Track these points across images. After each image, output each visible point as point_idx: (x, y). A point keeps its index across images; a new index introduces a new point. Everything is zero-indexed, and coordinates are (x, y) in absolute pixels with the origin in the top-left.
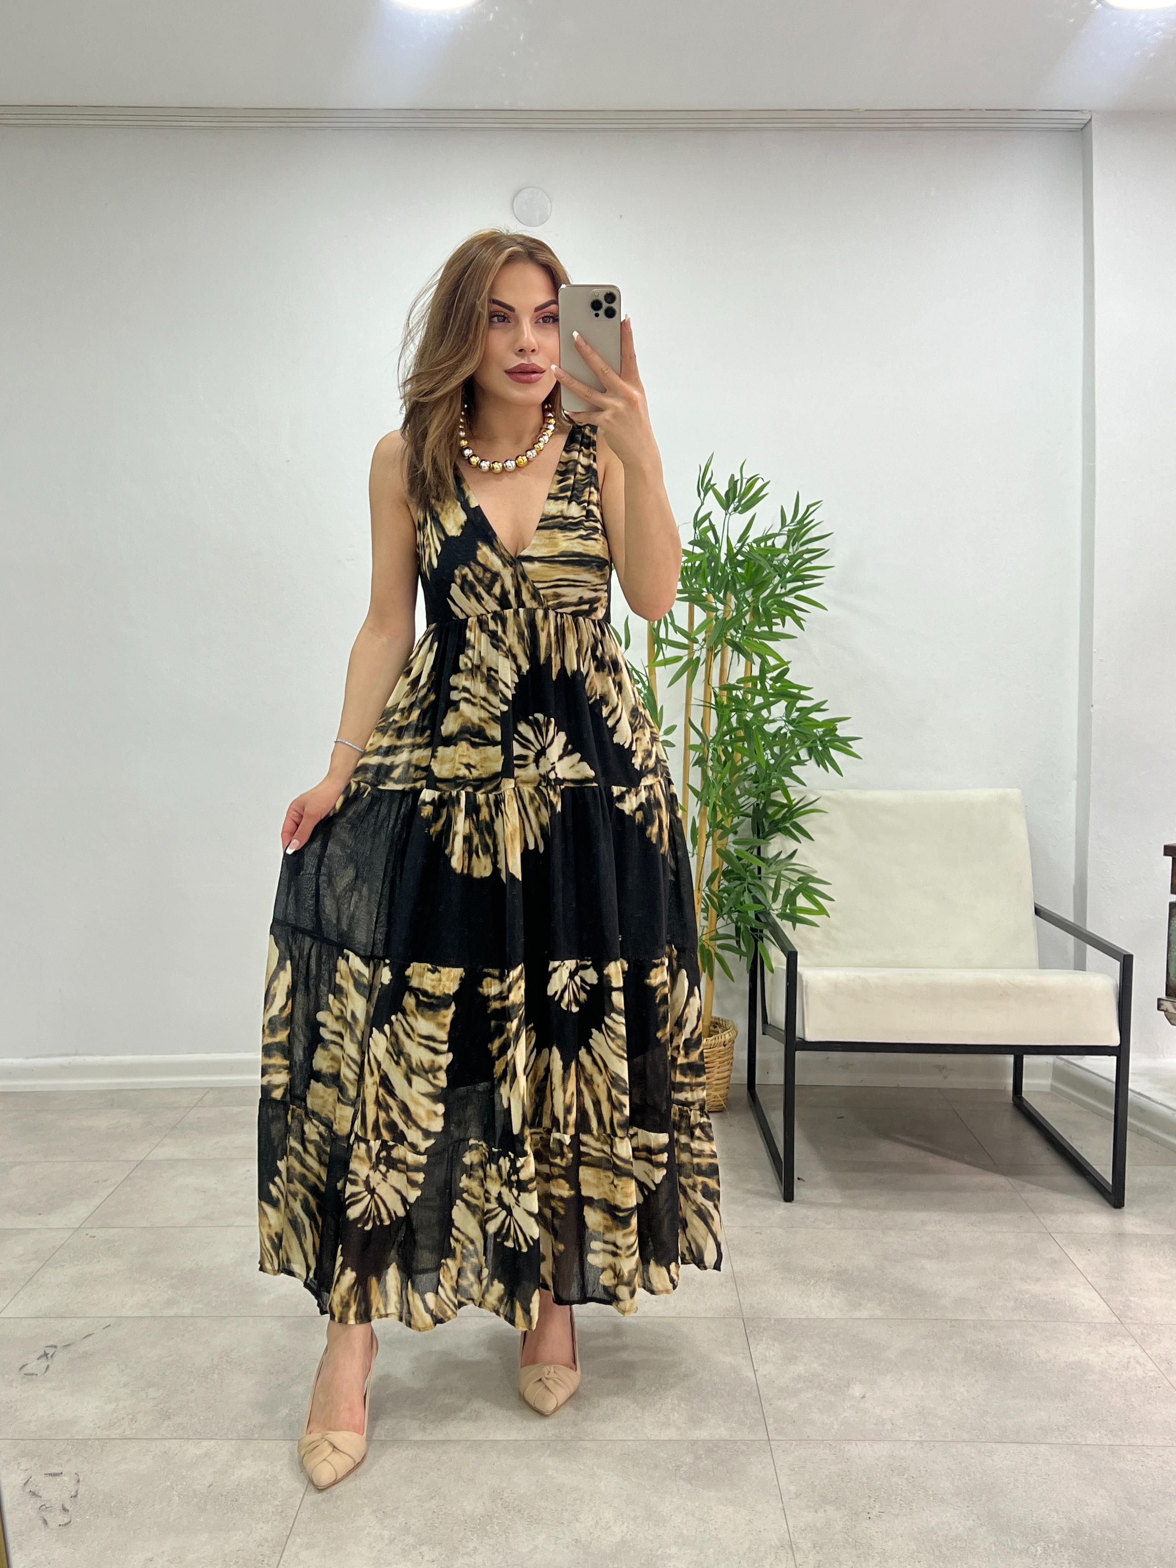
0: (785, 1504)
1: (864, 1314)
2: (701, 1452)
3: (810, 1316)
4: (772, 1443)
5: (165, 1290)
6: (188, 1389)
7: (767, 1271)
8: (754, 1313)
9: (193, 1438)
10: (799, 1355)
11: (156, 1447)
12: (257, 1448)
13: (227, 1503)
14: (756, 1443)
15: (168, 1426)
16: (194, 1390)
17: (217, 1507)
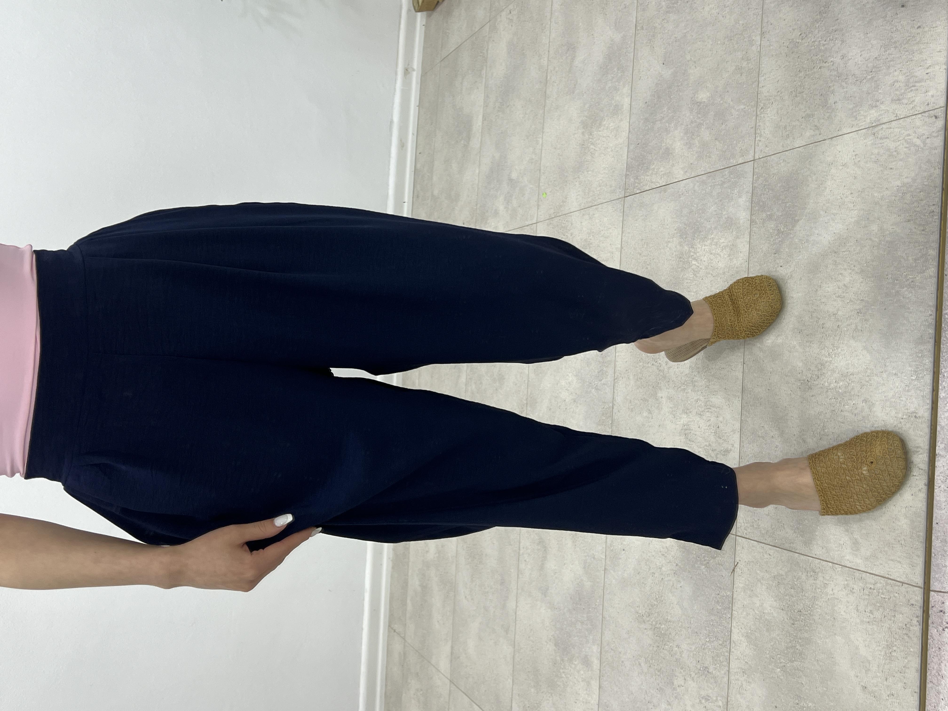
0: (826, 138)
1: (626, 101)
2: (764, 215)
3: (626, 144)
4: (757, 157)
5: (573, 666)
6: (676, 651)
7: (580, 184)
8: (620, 188)
9: (729, 648)
10: (665, 147)
11: (738, 680)
12: (742, 593)
13: (802, 619)
14: (756, 170)
15: (715, 669)
16: (677, 646)
17: (807, 628)
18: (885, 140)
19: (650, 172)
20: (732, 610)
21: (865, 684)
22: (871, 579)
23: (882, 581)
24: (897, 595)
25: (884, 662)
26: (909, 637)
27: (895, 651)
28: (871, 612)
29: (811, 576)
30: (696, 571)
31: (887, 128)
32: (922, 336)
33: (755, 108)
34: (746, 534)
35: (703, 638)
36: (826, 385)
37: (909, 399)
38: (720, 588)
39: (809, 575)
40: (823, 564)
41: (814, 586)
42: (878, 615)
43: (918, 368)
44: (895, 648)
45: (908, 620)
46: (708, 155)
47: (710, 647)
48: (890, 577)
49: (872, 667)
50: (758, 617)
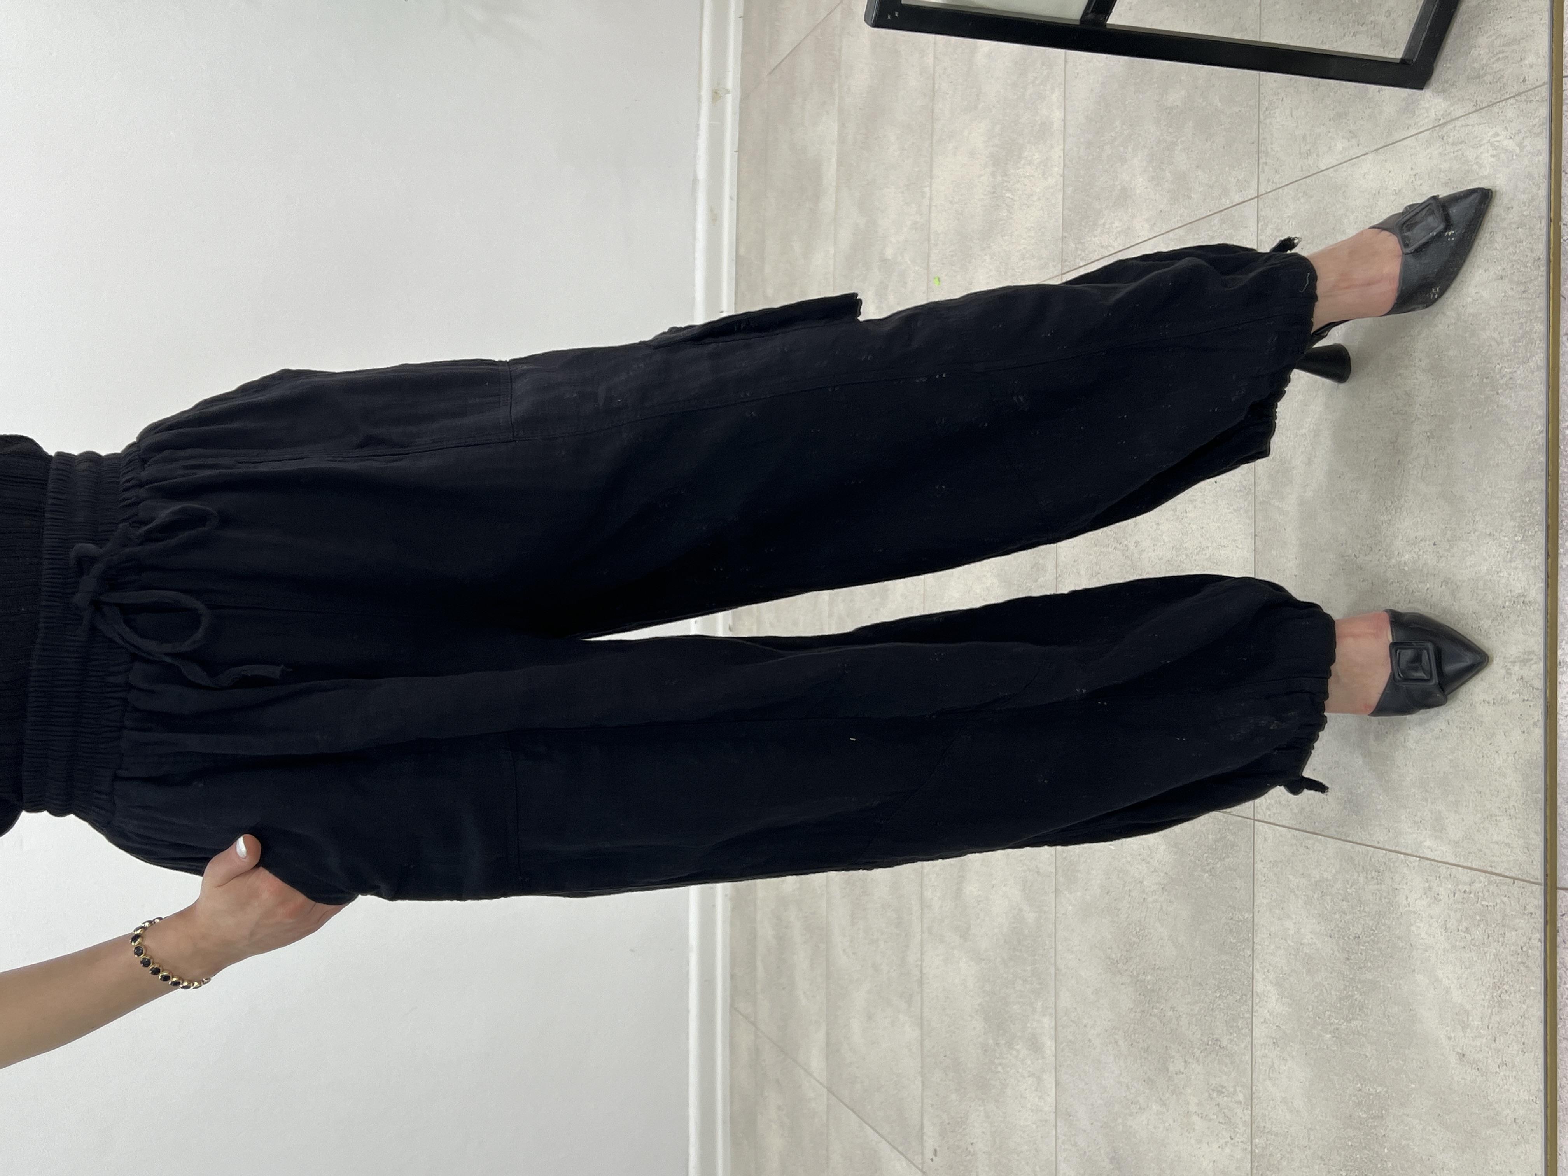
0: (1367, 150)
1: (1057, 115)
3: (1060, 187)
4: (1262, 191)
5: (1014, 1053)
6: (1170, 1016)
7: (992, 258)
8: (1054, 261)
9: (1251, 1005)
10: (1119, 187)
11: (1265, 1056)
12: (1268, 913)
13: (1362, 950)
14: (1262, 213)
15: (1231, 1040)
16: (1171, 1008)
17: (1369, 964)
18: (1460, 147)
19: (1099, 230)
20: (1254, 943)
21: (1463, 1049)
22: (1464, 876)
23: (1482, 878)
24: (1505, 899)
25: (1490, 1011)
26: (1527, 967)
27: (1506, 992)
28: (1467, 930)
29: (1373, 878)
30: (1195, 883)
31: (1463, 126)
32: (1528, 468)
33: (1256, 110)
34: (1269, 816)
35: (1210, 992)
36: (1384, 561)
37: (1512, 574)
38: (1235, 908)
39: (1370, 876)
40: (1391, 857)
41: (1379, 894)
42: (1478, 934)
43: (1525, 521)
44: (1506, 987)
45: (1524, 939)
46: (1186, 194)
47: (1222, 1007)
48: (1494, 870)
49: (1473, 1021)
50: (1293, 952)
